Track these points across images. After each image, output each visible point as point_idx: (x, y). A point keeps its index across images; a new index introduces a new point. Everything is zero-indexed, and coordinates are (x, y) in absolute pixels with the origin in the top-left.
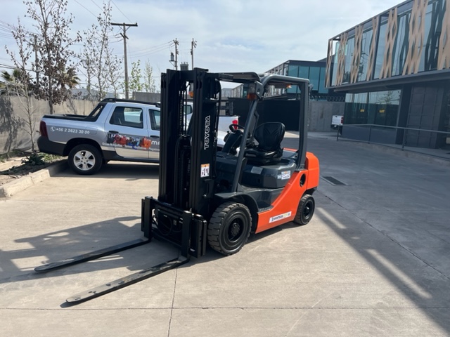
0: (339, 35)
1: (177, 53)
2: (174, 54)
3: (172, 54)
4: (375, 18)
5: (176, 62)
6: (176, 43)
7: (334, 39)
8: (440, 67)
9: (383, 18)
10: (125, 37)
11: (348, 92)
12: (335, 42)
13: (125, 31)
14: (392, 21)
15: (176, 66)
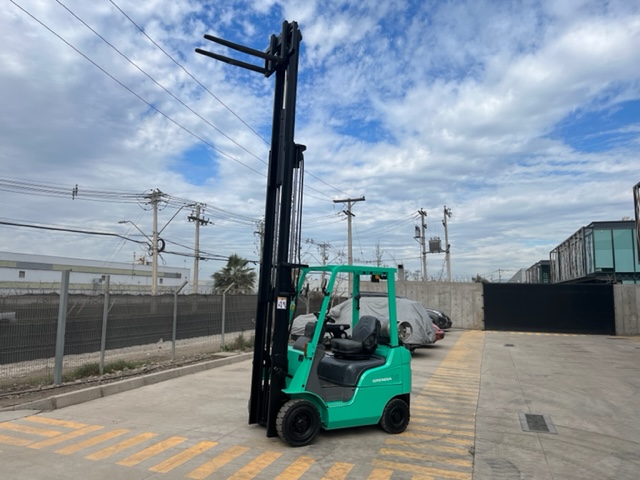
1: (424, 226)
2: (421, 229)
3: (417, 228)
5: (423, 238)
6: (423, 214)
10: (349, 214)
13: (350, 207)
15: (423, 244)
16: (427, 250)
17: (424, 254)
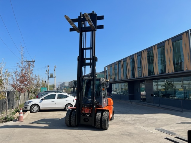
0: (107, 66)
1: (49, 70)
3: (47, 71)
4: (117, 62)
5: (48, 73)
7: (106, 67)
8: (136, 77)
9: (119, 62)
11: (112, 83)
12: (106, 68)
14: (122, 63)
15: (48, 75)
16: (49, 77)
17: (48, 78)
